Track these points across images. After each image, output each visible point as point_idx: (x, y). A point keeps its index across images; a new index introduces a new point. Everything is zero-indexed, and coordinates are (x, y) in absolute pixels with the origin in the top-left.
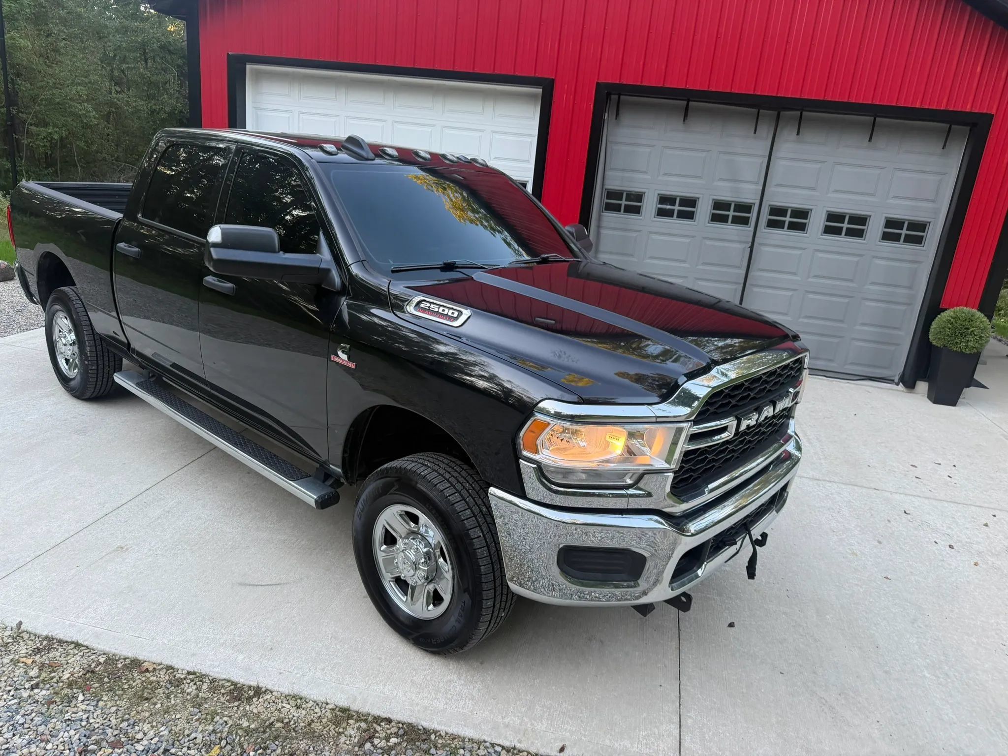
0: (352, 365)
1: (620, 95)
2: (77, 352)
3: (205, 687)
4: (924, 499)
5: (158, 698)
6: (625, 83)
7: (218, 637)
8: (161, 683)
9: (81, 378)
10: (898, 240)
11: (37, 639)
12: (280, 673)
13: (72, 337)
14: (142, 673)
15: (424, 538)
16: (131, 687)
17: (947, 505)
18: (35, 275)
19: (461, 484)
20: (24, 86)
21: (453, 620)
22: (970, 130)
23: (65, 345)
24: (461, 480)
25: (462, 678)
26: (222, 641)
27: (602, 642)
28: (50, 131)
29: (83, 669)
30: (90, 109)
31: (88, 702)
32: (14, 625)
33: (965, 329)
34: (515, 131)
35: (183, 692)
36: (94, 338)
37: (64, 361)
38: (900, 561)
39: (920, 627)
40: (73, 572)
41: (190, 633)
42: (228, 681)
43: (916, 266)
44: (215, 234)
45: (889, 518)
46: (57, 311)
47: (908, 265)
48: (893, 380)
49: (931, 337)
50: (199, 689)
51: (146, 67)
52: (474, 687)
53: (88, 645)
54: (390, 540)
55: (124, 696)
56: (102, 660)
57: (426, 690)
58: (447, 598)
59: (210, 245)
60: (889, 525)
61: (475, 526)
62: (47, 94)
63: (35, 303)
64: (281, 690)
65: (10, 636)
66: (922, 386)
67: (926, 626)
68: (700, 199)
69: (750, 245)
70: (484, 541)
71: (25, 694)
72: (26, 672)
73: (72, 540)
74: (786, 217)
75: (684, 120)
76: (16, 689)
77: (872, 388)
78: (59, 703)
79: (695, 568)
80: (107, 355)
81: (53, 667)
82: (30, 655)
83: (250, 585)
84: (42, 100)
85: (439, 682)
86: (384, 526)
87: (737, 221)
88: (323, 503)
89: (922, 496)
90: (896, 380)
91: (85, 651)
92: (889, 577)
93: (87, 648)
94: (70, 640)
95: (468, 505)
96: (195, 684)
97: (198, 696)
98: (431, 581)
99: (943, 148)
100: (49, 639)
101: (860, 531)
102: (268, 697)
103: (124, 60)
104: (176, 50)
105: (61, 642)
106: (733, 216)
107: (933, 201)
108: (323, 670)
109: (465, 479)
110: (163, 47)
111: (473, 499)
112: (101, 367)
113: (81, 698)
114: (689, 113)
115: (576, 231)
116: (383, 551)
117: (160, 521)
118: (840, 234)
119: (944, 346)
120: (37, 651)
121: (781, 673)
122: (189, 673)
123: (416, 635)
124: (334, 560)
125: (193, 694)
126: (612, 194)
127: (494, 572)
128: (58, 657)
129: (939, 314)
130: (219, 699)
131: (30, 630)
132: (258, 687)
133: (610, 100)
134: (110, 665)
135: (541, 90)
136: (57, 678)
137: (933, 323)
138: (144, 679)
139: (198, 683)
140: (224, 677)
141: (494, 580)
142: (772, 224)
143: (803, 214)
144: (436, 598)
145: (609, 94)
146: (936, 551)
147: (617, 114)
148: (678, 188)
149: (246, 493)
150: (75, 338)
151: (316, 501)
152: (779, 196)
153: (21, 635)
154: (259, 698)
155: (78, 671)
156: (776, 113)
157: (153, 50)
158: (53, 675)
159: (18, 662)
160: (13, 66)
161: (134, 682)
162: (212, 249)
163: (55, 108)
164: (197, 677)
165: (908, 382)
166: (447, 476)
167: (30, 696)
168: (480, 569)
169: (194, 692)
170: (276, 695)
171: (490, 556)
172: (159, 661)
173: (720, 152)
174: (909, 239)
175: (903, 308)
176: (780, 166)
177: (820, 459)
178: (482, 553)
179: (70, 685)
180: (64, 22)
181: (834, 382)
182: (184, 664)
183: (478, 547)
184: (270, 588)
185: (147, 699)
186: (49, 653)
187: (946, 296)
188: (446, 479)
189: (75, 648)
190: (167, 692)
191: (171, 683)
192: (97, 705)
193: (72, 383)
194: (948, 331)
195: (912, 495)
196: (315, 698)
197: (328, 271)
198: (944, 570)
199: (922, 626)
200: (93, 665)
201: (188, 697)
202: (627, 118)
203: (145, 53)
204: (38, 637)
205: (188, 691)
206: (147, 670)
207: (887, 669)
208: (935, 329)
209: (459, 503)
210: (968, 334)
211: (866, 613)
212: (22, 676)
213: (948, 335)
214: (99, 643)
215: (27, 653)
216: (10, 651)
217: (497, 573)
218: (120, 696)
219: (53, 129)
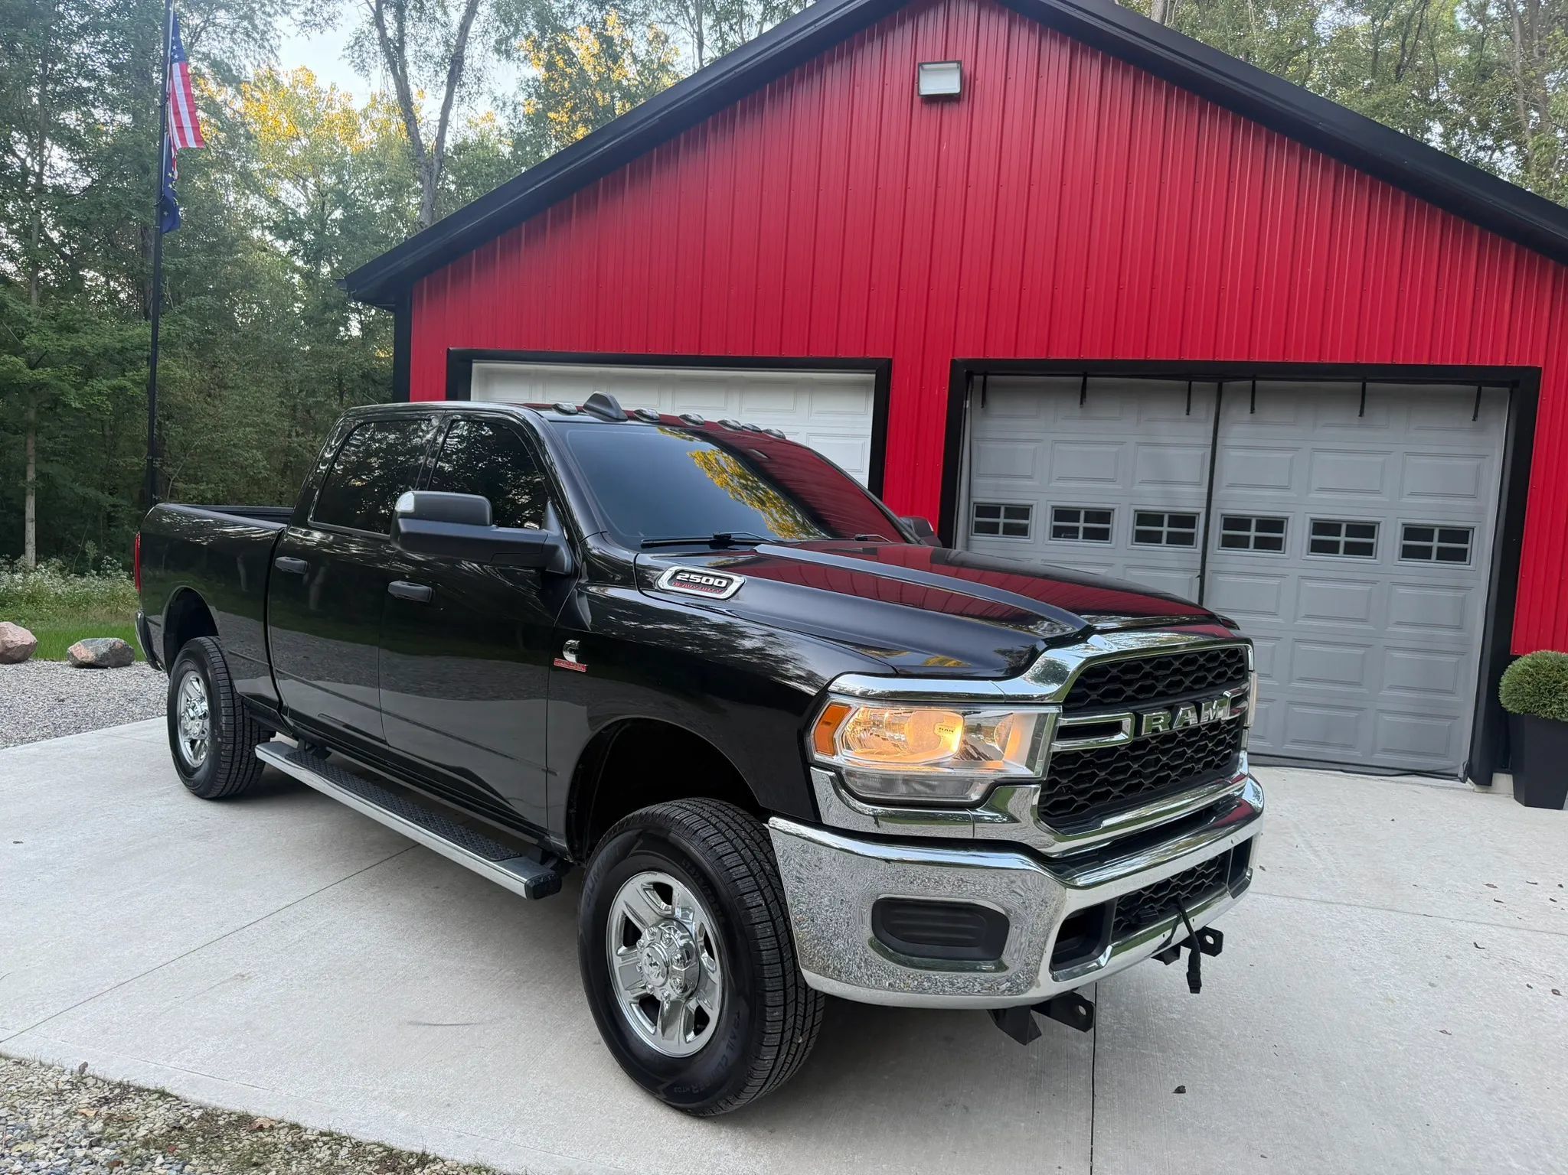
0: (582, 668)
1: (985, 375)
2: (208, 728)
3: (344, 1152)
4: (1508, 930)
5: (273, 1164)
6: (991, 357)
7: (370, 1088)
8: (280, 1146)
9: (210, 765)
10: (1429, 557)
11: (106, 1086)
12: (459, 1137)
13: (204, 706)
14: (252, 1131)
15: (681, 926)
16: (234, 1149)
17: (1547, 937)
18: (163, 626)
19: (735, 831)
20: (174, 432)
21: (723, 1048)
22: (1511, 392)
23: (193, 719)
24: (735, 826)
25: (740, 1150)
26: (376, 1093)
27: (966, 1108)
28: (202, 488)
29: (168, 1125)
30: (260, 457)
31: (170, 1166)
32: (76, 1068)
33: (1554, 682)
34: (841, 431)
35: (310, 1157)
36: (234, 704)
37: (188, 745)
38: (1467, 1010)
39: (1501, 1099)
40: (169, 1003)
41: (330, 1083)
42: (380, 1145)
43: (1461, 594)
44: (406, 502)
45: (1448, 953)
46: (187, 671)
47: (1451, 594)
48: (1456, 775)
49: (1503, 701)
50: (335, 1155)
51: (341, 403)
52: (758, 1162)
53: (178, 1095)
54: (631, 935)
55: (223, 1161)
56: (196, 1114)
57: (682, 1164)
58: (713, 1015)
59: (398, 515)
60: (1449, 962)
61: (752, 889)
62: (205, 439)
63: (158, 668)
64: (457, 1158)
65: (68, 1081)
66: (1504, 782)
67: (1513, 1098)
68: (1116, 511)
69: (1199, 573)
70: (766, 913)
71: (79, 1153)
72: (85, 1126)
73: (173, 965)
74: (1249, 530)
75: (1081, 403)
76: (69, 1147)
77: (1422, 788)
78: (127, 1166)
79: (1094, 953)
80: (249, 729)
81: (124, 1121)
82: (94, 1106)
83: (425, 1024)
84: (196, 448)
85: (703, 1155)
86: (624, 914)
87: (1174, 539)
88: (537, 891)
89: (1504, 924)
90: (1461, 775)
91: (174, 1103)
92: (1448, 1031)
93: (177, 1098)
94: (152, 1087)
95: (743, 858)
96: (329, 1148)
97: (332, 1164)
98: (691, 995)
99: (1474, 420)
100: (125, 1087)
101: (1400, 970)
102: (438, 1167)
103: (312, 393)
104: (384, 379)
105: (140, 1091)
106: (1169, 533)
107: (1474, 497)
108: (524, 1133)
109: (740, 825)
110: (365, 376)
111: (752, 852)
112: (239, 746)
113: (160, 1160)
114: (1088, 392)
115: (915, 523)
116: (620, 955)
117: (301, 944)
118: (1337, 552)
119: (1526, 712)
120: (106, 1101)
121: (1262, 1156)
122: (322, 1134)
123: (669, 1082)
124: (553, 997)
125: (324, 1161)
126: (985, 510)
127: (782, 962)
128: (132, 1111)
129: (1510, 664)
130: (363, 1168)
131: (97, 1073)
132: (424, 1154)
133: (972, 382)
134: (208, 1121)
135: (874, 376)
136: (129, 1135)
137: (1503, 677)
138: (255, 1139)
139: (334, 1147)
140: (372, 1139)
141: (784, 976)
142: (1228, 542)
143: (1275, 525)
144: (699, 1020)
145: (970, 375)
146: (1530, 999)
147: (984, 401)
148: (1082, 497)
149: (431, 912)
150: (207, 708)
151: (527, 886)
152: (1236, 501)
153: (84, 1081)
154: (423, 1168)
155: (159, 1127)
156: (1215, 384)
157: (352, 381)
158: (122, 1131)
159: (75, 1114)
160: (163, 407)
161: (240, 1143)
162: (400, 520)
163: (212, 459)
164: (334, 1139)
165: (1480, 775)
166: (714, 820)
167: (86, 1156)
168: (761, 956)
169: (328, 1158)
170: (449, 1165)
171: (777, 936)
172: (279, 1118)
173: (1139, 444)
174: (1444, 555)
175: (1454, 659)
176: (1231, 459)
177: (1333, 876)
178: (764, 930)
179: (146, 1144)
180: (236, 346)
181: (1359, 780)
182: (314, 1122)
183: (758, 920)
184: (454, 1028)
185: (256, 1164)
186: (120, 1103)
187: (1518, 635)
188: (711, 823)
189: (159, 1098)
190: (287, 1157)
191: (293, 1145)
192: (182, 1170)
193: (198, 775)
194: (1528, 688)
195: (1488, 924)
196: (509, 1170)
197: (555, 548)
198: (1544, 1024)
199: (1506, 1098)
200: (183, 1121)
201: (318, 1165)
202: (996, 405)
203: (340, 384)
204: (108, 1084)
205: (319, 1156)
206: (261, 1128)
207: (1444, 1155)
208: (1507, 686)
209: (729, 856)
210: (1560, 690)
211: (1409, 1079)
212: (79, 1130)
213: (1528, 694)
214: (194, 1093)
215: (89, 1104)
216: (65, 1101)
217: (788, 965)
218: (217, 1161)
219: (207, 484)
